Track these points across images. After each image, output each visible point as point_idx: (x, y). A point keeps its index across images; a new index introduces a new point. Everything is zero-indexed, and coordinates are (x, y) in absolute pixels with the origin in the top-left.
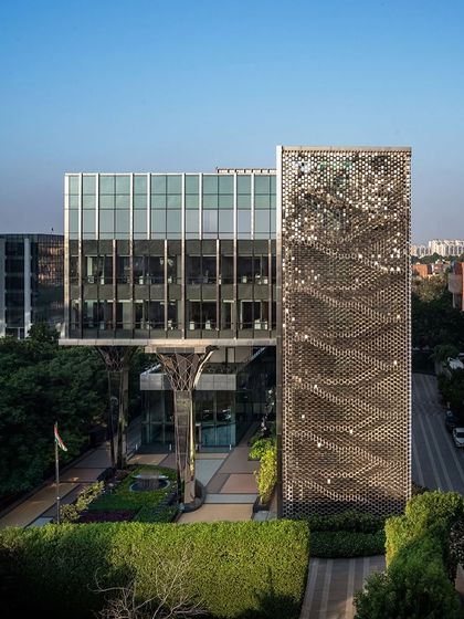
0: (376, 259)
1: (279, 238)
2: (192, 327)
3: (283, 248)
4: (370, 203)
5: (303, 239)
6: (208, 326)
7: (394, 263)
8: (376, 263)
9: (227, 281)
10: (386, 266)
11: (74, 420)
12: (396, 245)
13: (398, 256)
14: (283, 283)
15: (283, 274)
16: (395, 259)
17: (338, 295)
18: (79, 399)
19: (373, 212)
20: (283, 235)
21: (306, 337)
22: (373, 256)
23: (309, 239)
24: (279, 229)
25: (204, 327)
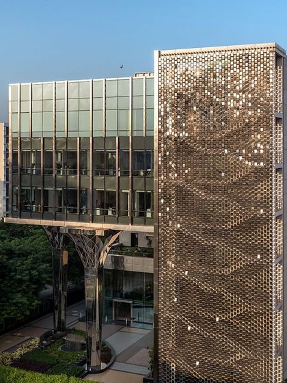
0: (240, 154)
1: (156, 135)
2: (98, 213)
3: (159, 144)
4: (235, 99)
5: (176, 135)
6: (110, 213)
7: (257, 158)
8: (241, 158)
9: (125, 173)
10: (250, 160)
11: (28, 286)
12: (259, 141)
13: (262, 151)
14: (159, 175)
15: (159, 167)
16: (259, 154)
17: (206, 187)
18: (33, 269)
19: (238, 109)
20: (159, 132)
21: (179, 226)
22: (238, 151)
23: (181, 135)
24: (156, 127)
25: (107, 213)
